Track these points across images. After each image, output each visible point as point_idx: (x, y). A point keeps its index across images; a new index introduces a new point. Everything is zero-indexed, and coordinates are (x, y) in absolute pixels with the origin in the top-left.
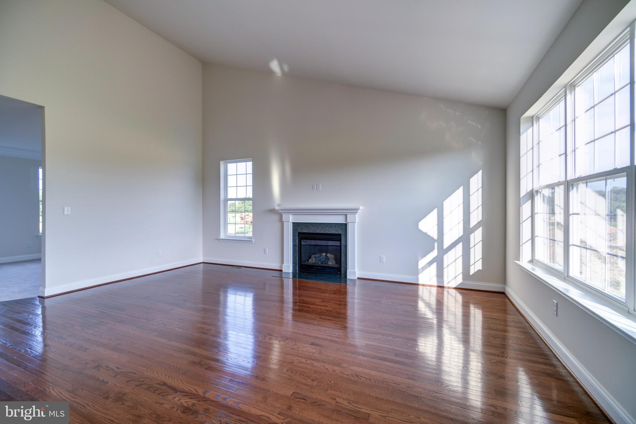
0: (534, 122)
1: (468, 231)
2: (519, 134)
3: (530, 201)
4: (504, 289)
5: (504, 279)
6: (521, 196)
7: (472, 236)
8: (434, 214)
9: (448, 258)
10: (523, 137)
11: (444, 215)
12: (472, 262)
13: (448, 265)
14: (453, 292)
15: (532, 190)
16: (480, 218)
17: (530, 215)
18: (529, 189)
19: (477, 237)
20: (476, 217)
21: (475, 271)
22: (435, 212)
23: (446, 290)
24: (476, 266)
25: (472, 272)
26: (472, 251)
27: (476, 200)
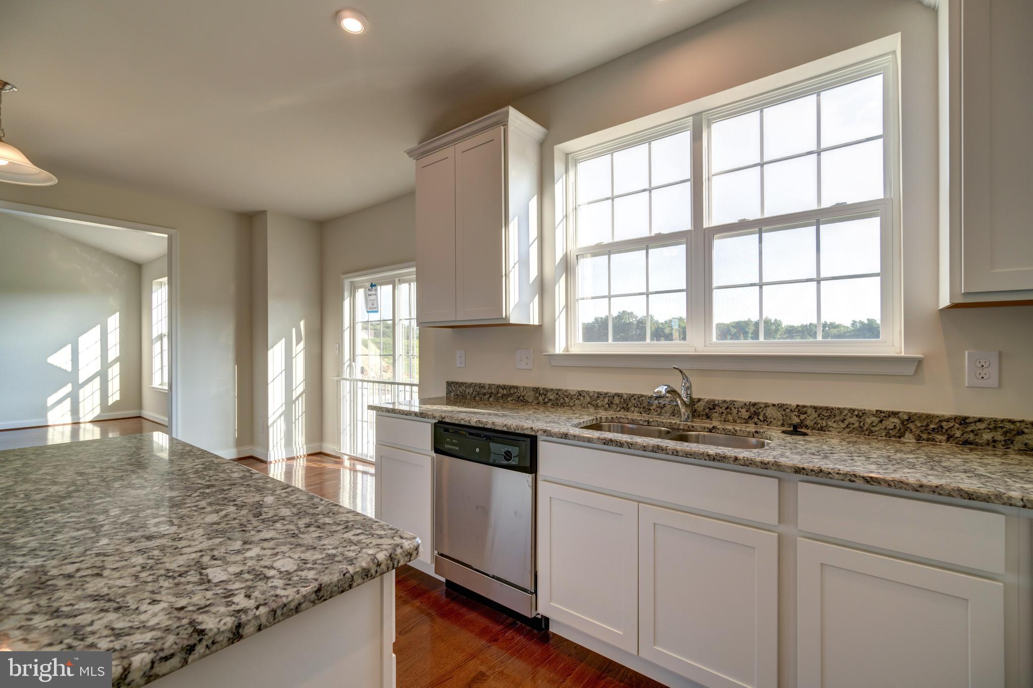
0: (163, 286)
1: (105, 365)
2: (151, 292)
3: (160, 341)
4: (140, 413)
5: (140, 405)
6: (153, 338)
7: (110, 370)
8: (68, 349)
9: (83, 393)
10: (154, 296)
11: (80, 351)
12: (110, 394)
13: (84, 399)
14: (90, 426)
15: (162, 334)
16: (118, 355)
17: (160, 351)
18: (160, 333)
19: (115, 372)
20: (114, 352)
21: (114, 401)
22: (69, 347)
23: (82, 425)
24: (114, 396)
25: (110, 402)
26: (110, 384)
27: (114, 338)
